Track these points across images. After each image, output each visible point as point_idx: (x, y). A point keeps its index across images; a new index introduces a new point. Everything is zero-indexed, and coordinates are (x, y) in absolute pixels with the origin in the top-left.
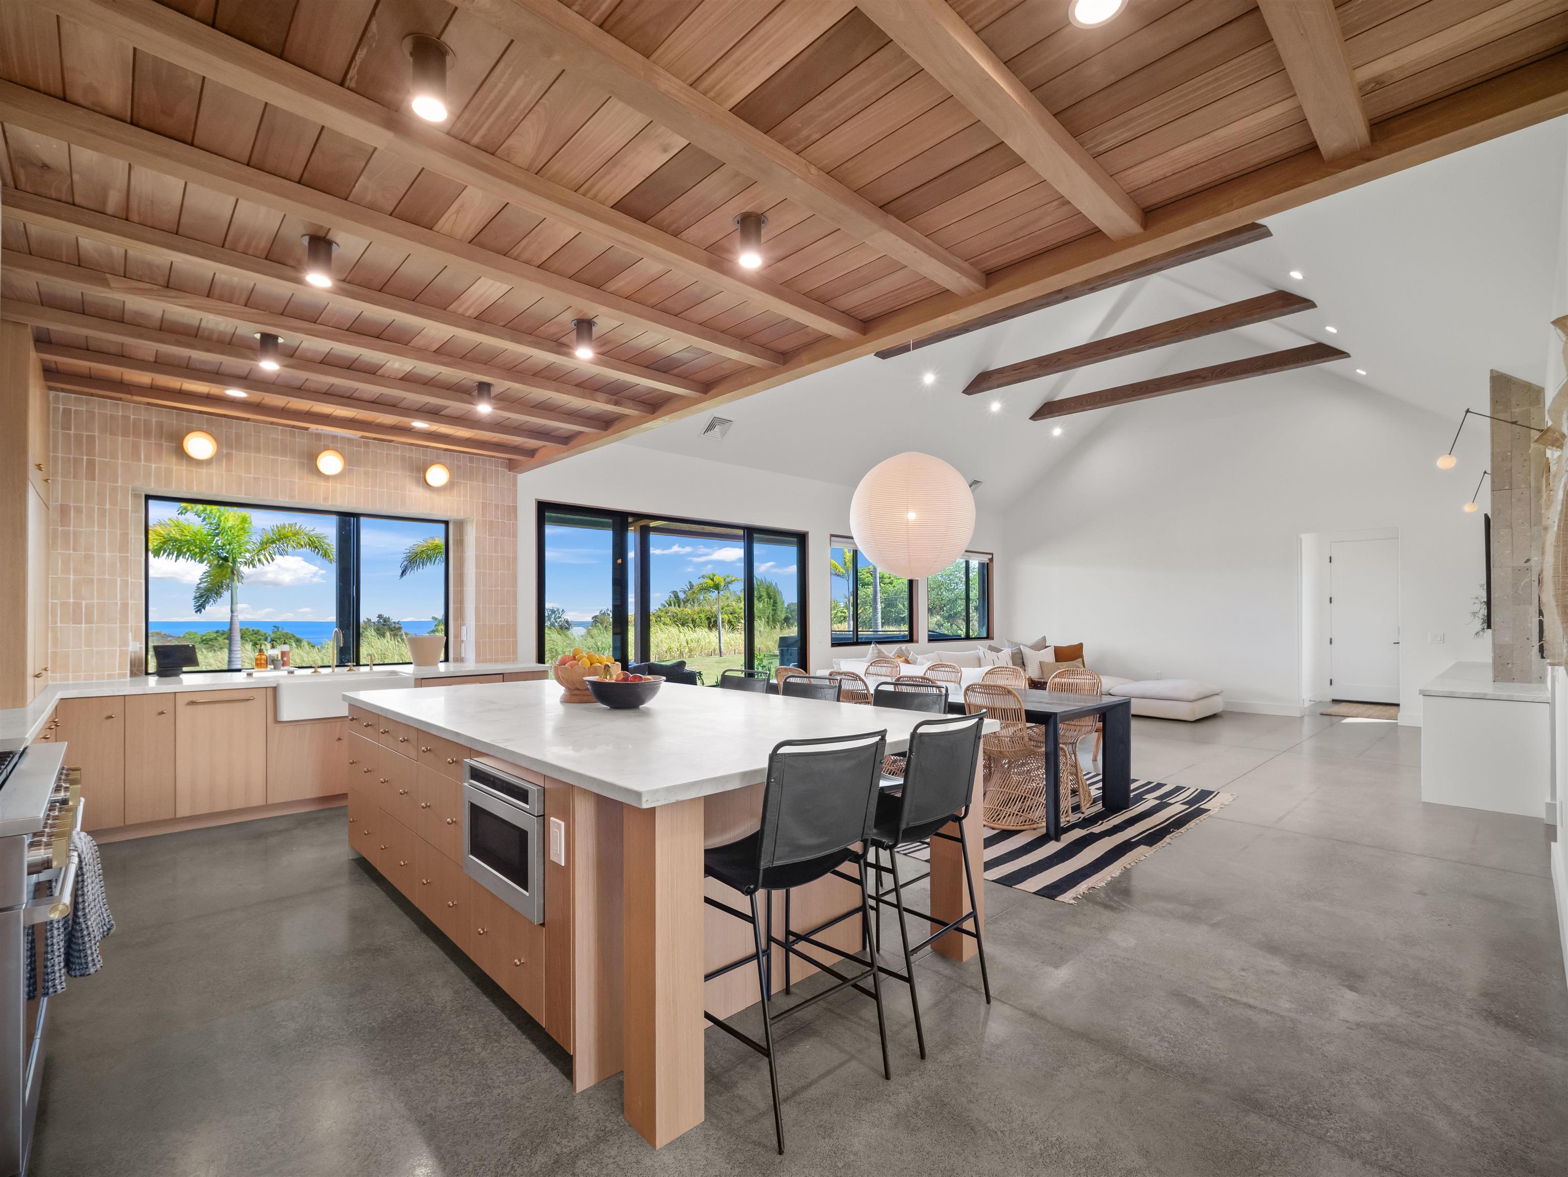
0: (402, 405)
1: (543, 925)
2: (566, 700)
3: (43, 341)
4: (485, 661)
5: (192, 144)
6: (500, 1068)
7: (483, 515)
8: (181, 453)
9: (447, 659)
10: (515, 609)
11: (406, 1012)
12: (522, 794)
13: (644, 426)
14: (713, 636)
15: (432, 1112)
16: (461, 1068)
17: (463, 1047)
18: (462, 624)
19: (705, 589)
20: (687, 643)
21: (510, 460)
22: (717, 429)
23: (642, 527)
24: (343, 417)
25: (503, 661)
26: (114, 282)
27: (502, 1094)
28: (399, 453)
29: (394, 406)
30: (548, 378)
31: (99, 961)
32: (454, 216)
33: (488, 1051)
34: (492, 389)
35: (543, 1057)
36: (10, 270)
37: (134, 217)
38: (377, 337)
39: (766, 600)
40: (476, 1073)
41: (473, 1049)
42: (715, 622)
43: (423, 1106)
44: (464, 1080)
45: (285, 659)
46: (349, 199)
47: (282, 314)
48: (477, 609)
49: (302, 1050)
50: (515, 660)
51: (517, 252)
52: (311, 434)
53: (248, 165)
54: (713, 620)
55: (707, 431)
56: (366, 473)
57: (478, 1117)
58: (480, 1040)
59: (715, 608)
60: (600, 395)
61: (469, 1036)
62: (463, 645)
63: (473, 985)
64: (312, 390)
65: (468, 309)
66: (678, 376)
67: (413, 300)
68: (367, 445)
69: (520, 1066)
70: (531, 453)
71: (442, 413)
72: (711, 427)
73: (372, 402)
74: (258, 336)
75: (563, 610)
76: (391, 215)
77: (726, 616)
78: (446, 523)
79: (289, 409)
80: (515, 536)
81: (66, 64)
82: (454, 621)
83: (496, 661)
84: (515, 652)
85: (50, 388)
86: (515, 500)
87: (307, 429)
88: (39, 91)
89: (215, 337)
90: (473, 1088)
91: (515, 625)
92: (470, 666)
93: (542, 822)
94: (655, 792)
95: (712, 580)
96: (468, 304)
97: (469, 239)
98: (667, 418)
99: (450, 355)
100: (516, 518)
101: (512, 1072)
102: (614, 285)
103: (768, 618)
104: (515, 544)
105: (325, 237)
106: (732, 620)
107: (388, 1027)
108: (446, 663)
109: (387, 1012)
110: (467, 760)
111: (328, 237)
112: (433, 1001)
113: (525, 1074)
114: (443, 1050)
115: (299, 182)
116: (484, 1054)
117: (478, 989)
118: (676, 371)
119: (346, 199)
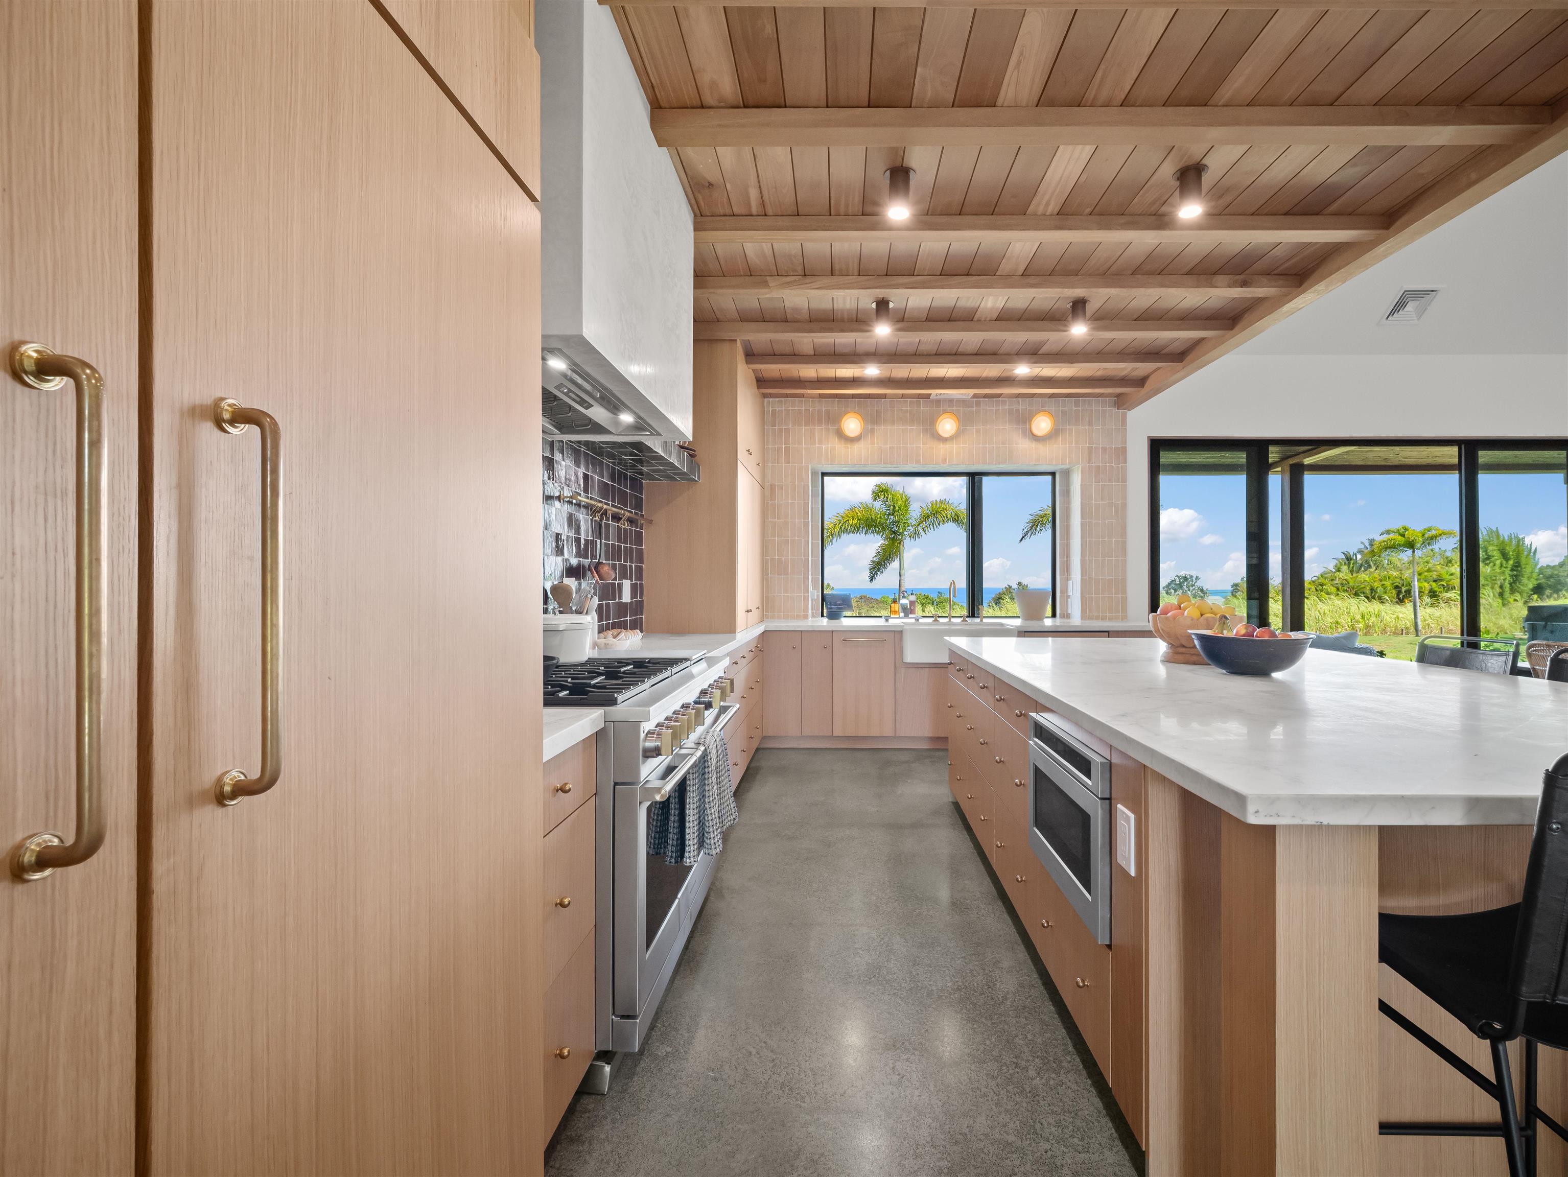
0: (1001, 351)
1: (1109, 947)
2: (1169, 660)
3: (751, 355)
4: (1091, 618)
5: (786, 107)
6: (1053, 1112)
7: (1090, 460)
8: (840, 435)
9: (1054, 615)
10: (1124, 562)
11: (966, 987)
12: (1084, 765)
13: (1286, 308)
14: (1405, 612)
15: (967, 1131)
16: (1009, 1088)
17: (1015, 1060)
18: (1068, 579)
19: (1392, 547)
20: (1363, 617)
21: (1118, 396)
22: (1410, 307)
23: (1292, 466)
24: (955, 378)
25: (1110, 619)
26: (772, 282)
27: (1050, 1153)
28: (1007, 407)
29: (995, 354)
30: (1150, 273)
31: (719, 846)
32: (1015, 73)
33: (1043, 1081)
34: (1088, 306)
35: (1110, 1125)
36: (714, 293)
37: (770, 211)
38: (967, 275)
39: (1498, 562)
40: (1025, 1105)
41: (1026, 1069)
42: (1408, 592)
43: (959, 1118)
44: (1009, 1107)
45: (912, 608)
46: (913, 104)
47: (886, 275)
48: (1083, 561)
49: (868, 987)
50: (1124, 618)
51: (1092, 97)
52: (933, 401)
53: (827, 107)
54: (1403, 589)
55: (1392, 313)
56: (978, 431)
57: (1016, 1170)
58: (1037, 1060)
59: (1407, 574)
60: (1220, 279)
61: (1025, 1049)
62: (1069, 600)
63: (1040, 982)
64: (925, 353)
65: (1048, 204)
66: (1335, 214)
67: (992, 214)
68: (978, 404)
69: (1078, 1123)
70: (1141, 382)
71: (1040, 352)
72: (1400, 305)
73: (976, 354)
74: (874, 306)
75: (1197, 578)
76: (953, 106)
77: (1426, 584)
78: (1053, 474)
79: (912, 378)
80: (1124, 480)
81: (694, 68)
82: (1060, 575)
83: (1103, 619)
84: (1125, 609)
85: (765, 396)
86: (1124, 441)
87: (928, 396)
88: (687, 108)
89: (846, 316)
90: (1018, 1123)
91: (1124, 580)
92: (1076, 621)
93: (1108, 807)
94: (1272, 800)
95: (1403, 536)
96: (1047, 197)
97: (1035, 102)
98: (1321, 287)
99: (1037, 274)
100: (1125, 461)
101: (1067, 1127)
102: (1227, 92)
103: (1501, 587)
104: (1124, 490)
105: (902, 166)
106: (1436, 589)
107: (946, 997)
108: (1054, 619)
109: (948, 978)
110: (1033, 715)
111: (904, 165)
112: (995, 985)
113: (1082, 1139)
114: (994, 1053)
115: (869, 106)
116: (1037, 1081)
117: (1044, 991)
118: (1333, 207)
119: (911, 107)
